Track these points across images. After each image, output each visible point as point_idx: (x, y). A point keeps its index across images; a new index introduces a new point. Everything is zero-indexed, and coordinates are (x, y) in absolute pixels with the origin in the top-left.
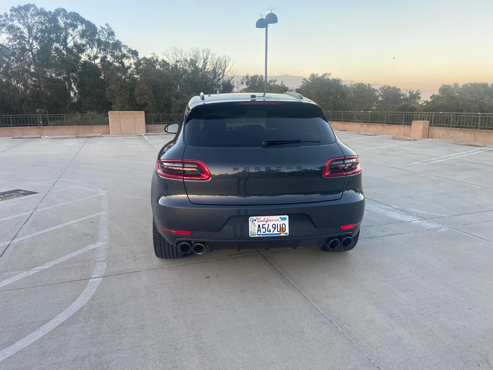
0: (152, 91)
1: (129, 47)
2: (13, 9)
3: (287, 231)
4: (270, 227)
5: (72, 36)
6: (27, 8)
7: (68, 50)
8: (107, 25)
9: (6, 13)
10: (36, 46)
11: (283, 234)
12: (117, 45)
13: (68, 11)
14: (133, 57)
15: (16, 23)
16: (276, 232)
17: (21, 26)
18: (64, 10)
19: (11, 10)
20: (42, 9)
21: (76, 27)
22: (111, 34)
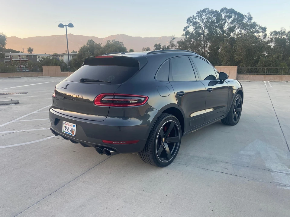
0: (245, 53)
1: (260, 26)
2: (198, 13)
3: (75, 134)
4: (69, 129)
5: (227, 23)
6: (204, 11)
7: (223, 31)
8: (248, 13)
9: (194, 15)
10: (206, 31)
11: (73, 135)
12: (253, 25)
13: (228, 9)
14: (262, 31)
15: (197, 20)
16: (71, 133)
17: (199, 21)
18: (226, 9)
19: (197, 13)
20: (212, 10)
21: (231, 17)
22: (251, 18)
